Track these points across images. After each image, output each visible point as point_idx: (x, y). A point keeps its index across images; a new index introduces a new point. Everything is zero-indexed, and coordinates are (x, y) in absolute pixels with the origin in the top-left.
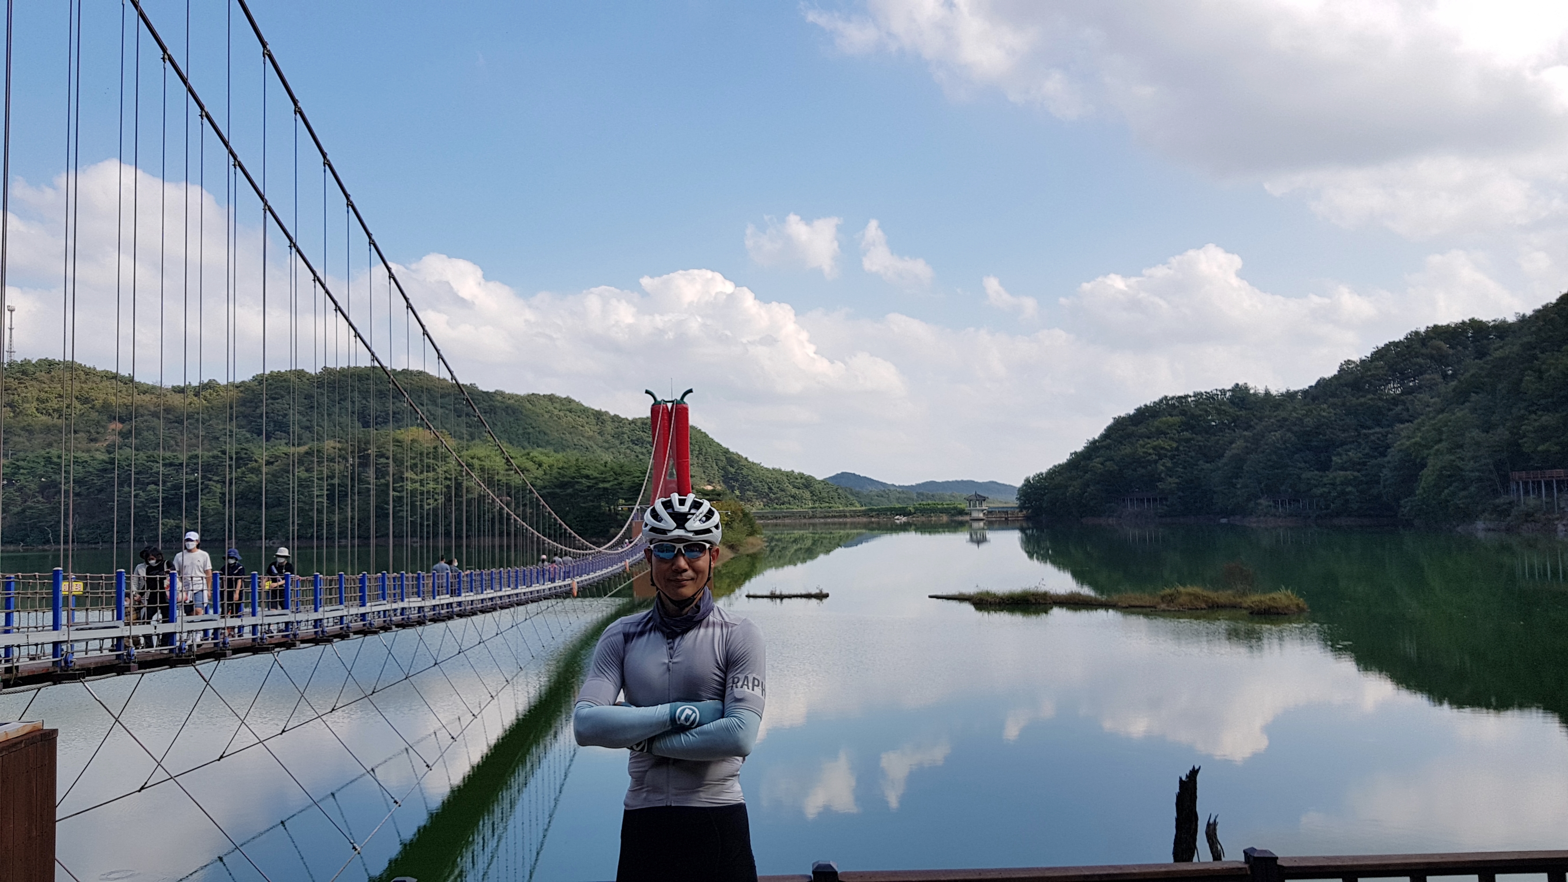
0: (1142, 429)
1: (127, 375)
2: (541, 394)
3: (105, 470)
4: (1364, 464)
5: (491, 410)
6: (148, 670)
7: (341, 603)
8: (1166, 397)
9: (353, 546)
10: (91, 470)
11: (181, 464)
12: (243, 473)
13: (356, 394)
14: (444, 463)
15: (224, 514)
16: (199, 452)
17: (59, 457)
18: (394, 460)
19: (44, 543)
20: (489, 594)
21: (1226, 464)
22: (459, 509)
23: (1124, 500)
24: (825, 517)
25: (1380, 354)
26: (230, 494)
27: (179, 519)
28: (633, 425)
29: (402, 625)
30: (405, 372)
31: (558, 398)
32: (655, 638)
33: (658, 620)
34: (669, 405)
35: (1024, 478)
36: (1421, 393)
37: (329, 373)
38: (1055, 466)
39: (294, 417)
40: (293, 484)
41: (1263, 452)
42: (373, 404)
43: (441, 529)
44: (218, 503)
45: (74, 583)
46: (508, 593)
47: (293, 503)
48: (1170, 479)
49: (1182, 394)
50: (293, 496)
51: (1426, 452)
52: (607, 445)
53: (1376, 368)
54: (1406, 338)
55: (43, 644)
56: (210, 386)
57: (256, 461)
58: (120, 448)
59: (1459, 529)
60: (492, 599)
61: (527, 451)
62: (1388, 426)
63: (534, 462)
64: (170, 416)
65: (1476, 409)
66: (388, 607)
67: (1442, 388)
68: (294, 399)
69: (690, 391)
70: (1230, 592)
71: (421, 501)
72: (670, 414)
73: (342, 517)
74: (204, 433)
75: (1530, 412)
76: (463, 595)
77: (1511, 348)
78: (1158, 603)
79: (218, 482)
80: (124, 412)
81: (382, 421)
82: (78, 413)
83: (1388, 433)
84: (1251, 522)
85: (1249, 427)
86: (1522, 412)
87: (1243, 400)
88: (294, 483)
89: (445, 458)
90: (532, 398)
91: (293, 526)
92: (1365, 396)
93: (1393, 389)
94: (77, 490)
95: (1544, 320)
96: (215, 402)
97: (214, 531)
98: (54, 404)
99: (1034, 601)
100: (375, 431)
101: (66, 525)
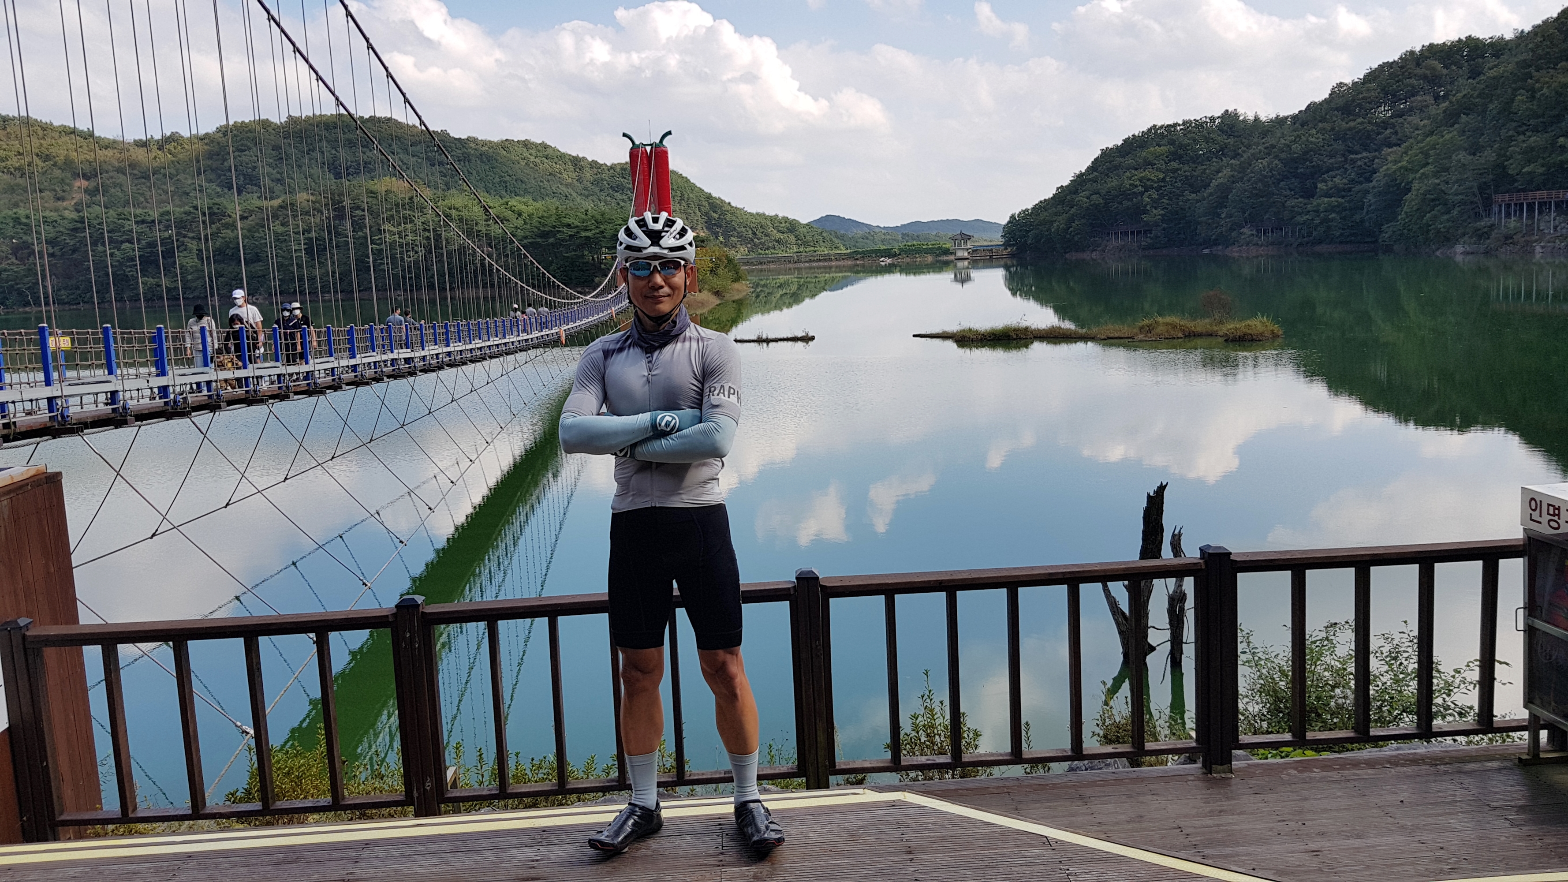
0: (1129, 161)
1: (86, 130)
2: (516, 140)
3: (75, 230)
4: (1350, 190)
5: (465, 158)
6: (144, 422)
7: (331, 355)
8: (1155, 126)
9: (337, 300)
10: (61, 229)
11: (153, 221)
12: (218, 229)
13: (324, 143)
14: (420, 214)
15: (203, 271)
16: (170, 208)
17: (28, 217)
18: (370, 210)
19: (25, 306)
20: (477, 343)
21: (1211, 194)
22: (440, 261)
23: (1108, 234)
24: (810, 261)
25: (1372, 76)
26: (207, 250)
27: (158, 277)
28: (612, 171)
29: (394, 376)
30: (372, 119)
31: (533, 144)
32: (635, 353)
33: (636, 336)
34: (648, 149)
35: (1010, 215)
36: (1410, 116)
37: (295, 122)
38: (1041, 202)
39: (264, 170)
40: (270, 239)
41: (1249, 181)
42: (343, 154)
43: (424, 282)
44: (196, 260)
45: (61, 339)
46: (496, 343)
47: (272, 259)
48: (1155, 211)
49: (1171, 123)
50: (271, 251)
51: (1411, 176)
52: (586, 193)
53: (1368, 90)
54: (1401, 58)
55: (37, 400)
56: (173, 139)
57: (230, 216)
58: (88, 206)
59: (1438, 253)
60: (480, 349)
61: (505, 200)
62: (1376, 151)
63: (513, 211)
64: (135, 172)
65: (1464, 132)
66: (378, 359)
67: (1433, 110)
68: (261, 150)
69: (669, 133)
70: (1207, 321)
71: (401, 253)
72: (649, 158)
73: (323, 271)
74: (173, 189)
75: (1519, 134)
76: (452, 345)
77: (1507, 66)
78: (1137, 334)
79: (193, 238)
80: (87, 168)
81: (353, 171)
82: (40, 170)
83: (1375, 157)
84: (1234, 252)
85: (1236, 155)
86: (1511, 133)
87: (1232, 127)
88: (270, 237)
89: (422, 209)
90: (506, 145)
91: (274, 281)
92: (1355, 120)
93: (1384, 112)
94: (51, 251)
95: (1543, 36)
96: (181, 156)
97: (196, 288)
98: (14, 162)
99: (1015, 337)
100: (348, 183)
101: (44, 287)
